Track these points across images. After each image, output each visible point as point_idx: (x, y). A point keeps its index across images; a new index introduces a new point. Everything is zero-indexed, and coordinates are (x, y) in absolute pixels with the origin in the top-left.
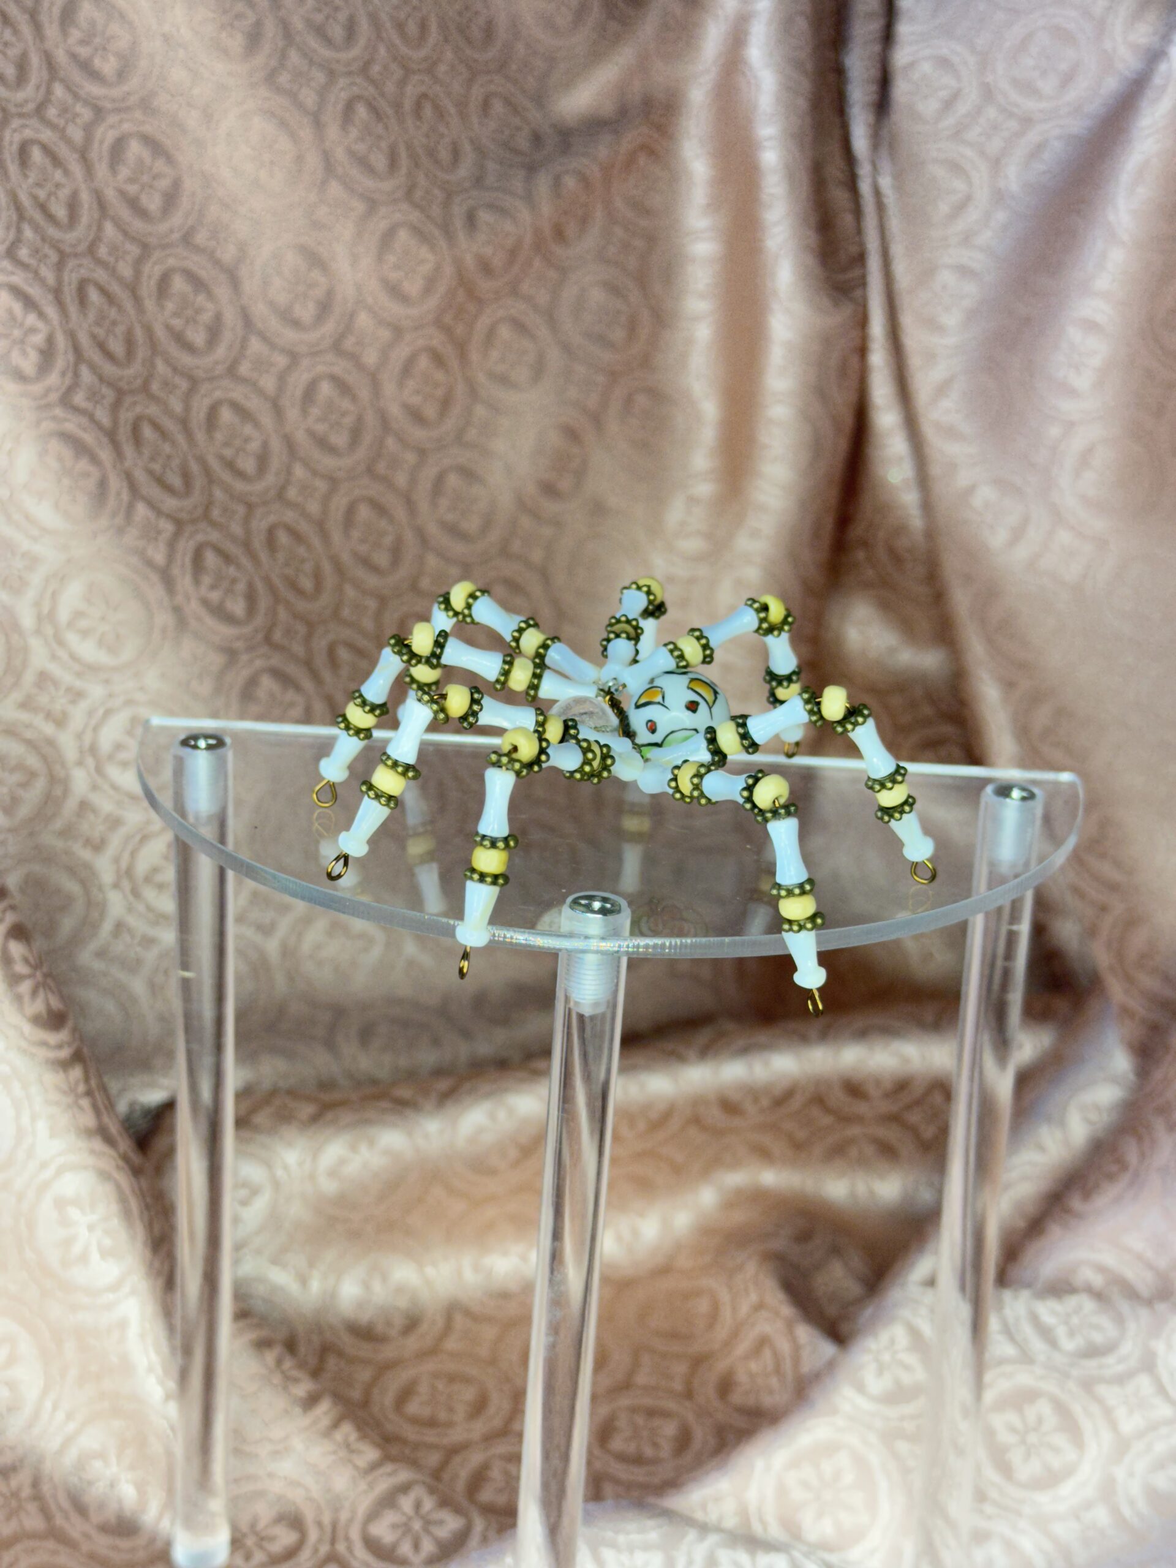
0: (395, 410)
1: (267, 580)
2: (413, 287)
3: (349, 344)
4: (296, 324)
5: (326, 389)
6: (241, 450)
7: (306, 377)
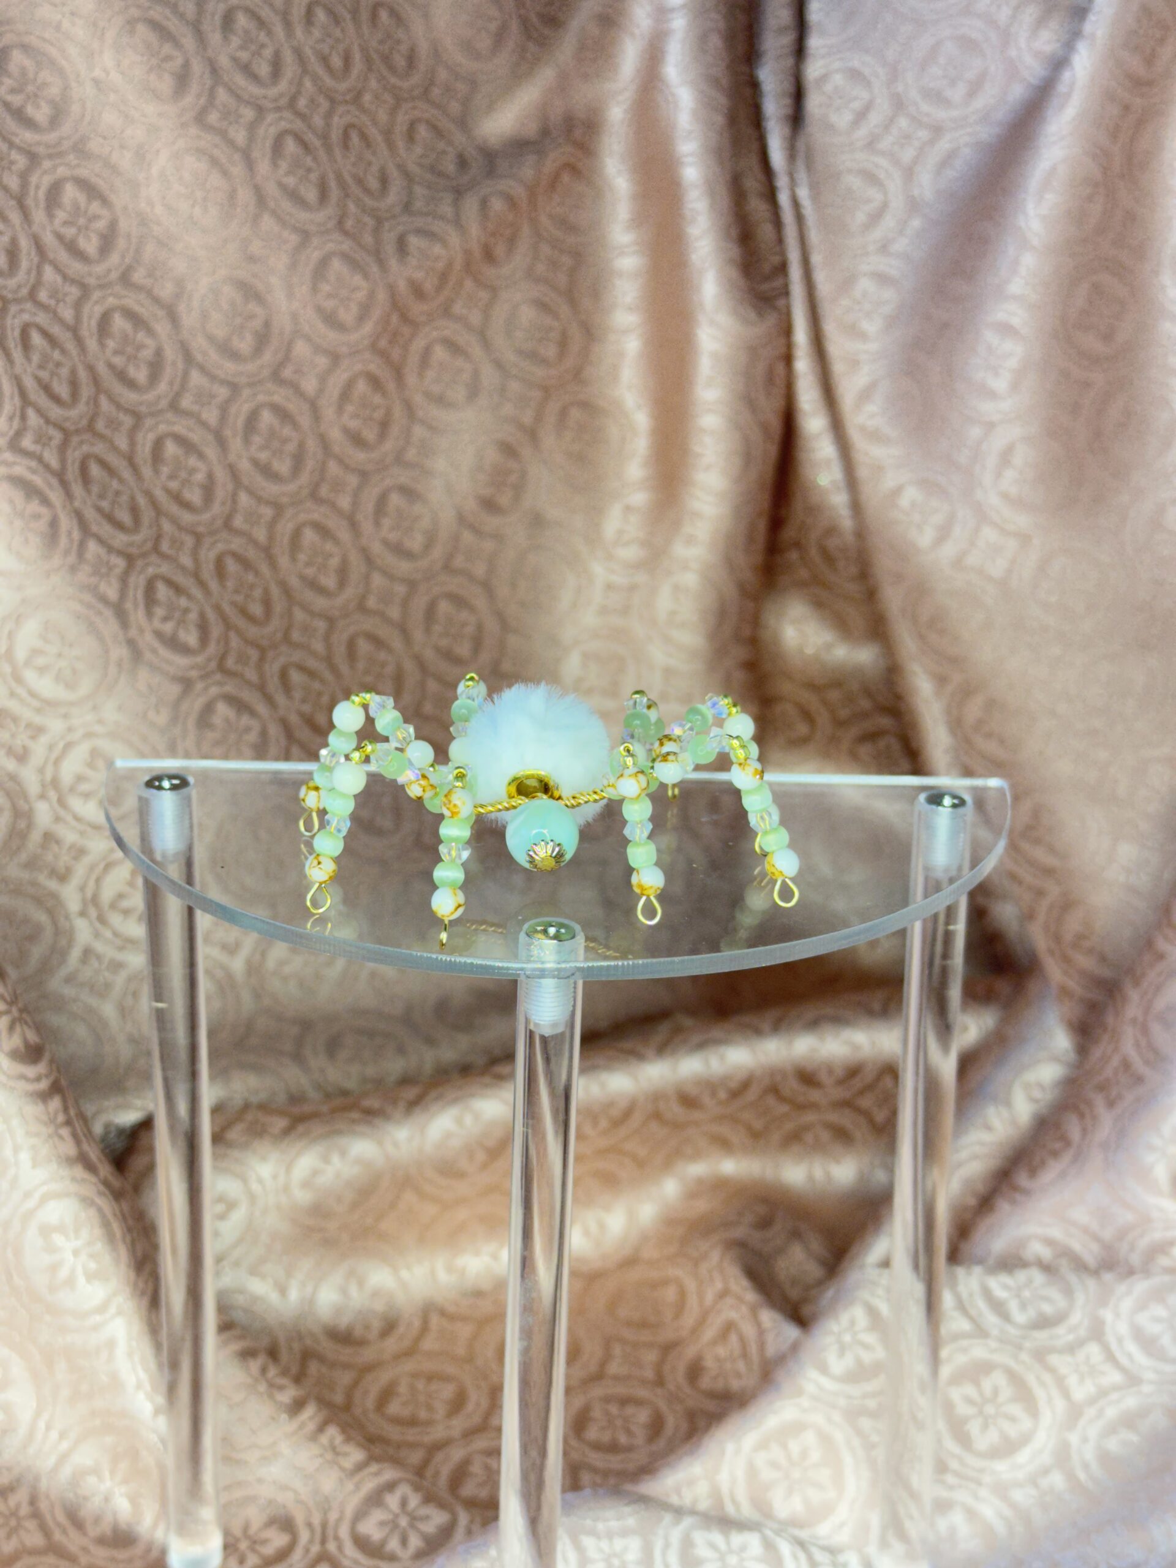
0: (335, 434)
1: (218, 608)
2: (348, 315)
3: (287, 373)
4: (234, 356)
5: (267, 417)
6: (186, 482)
7: (246, 408)
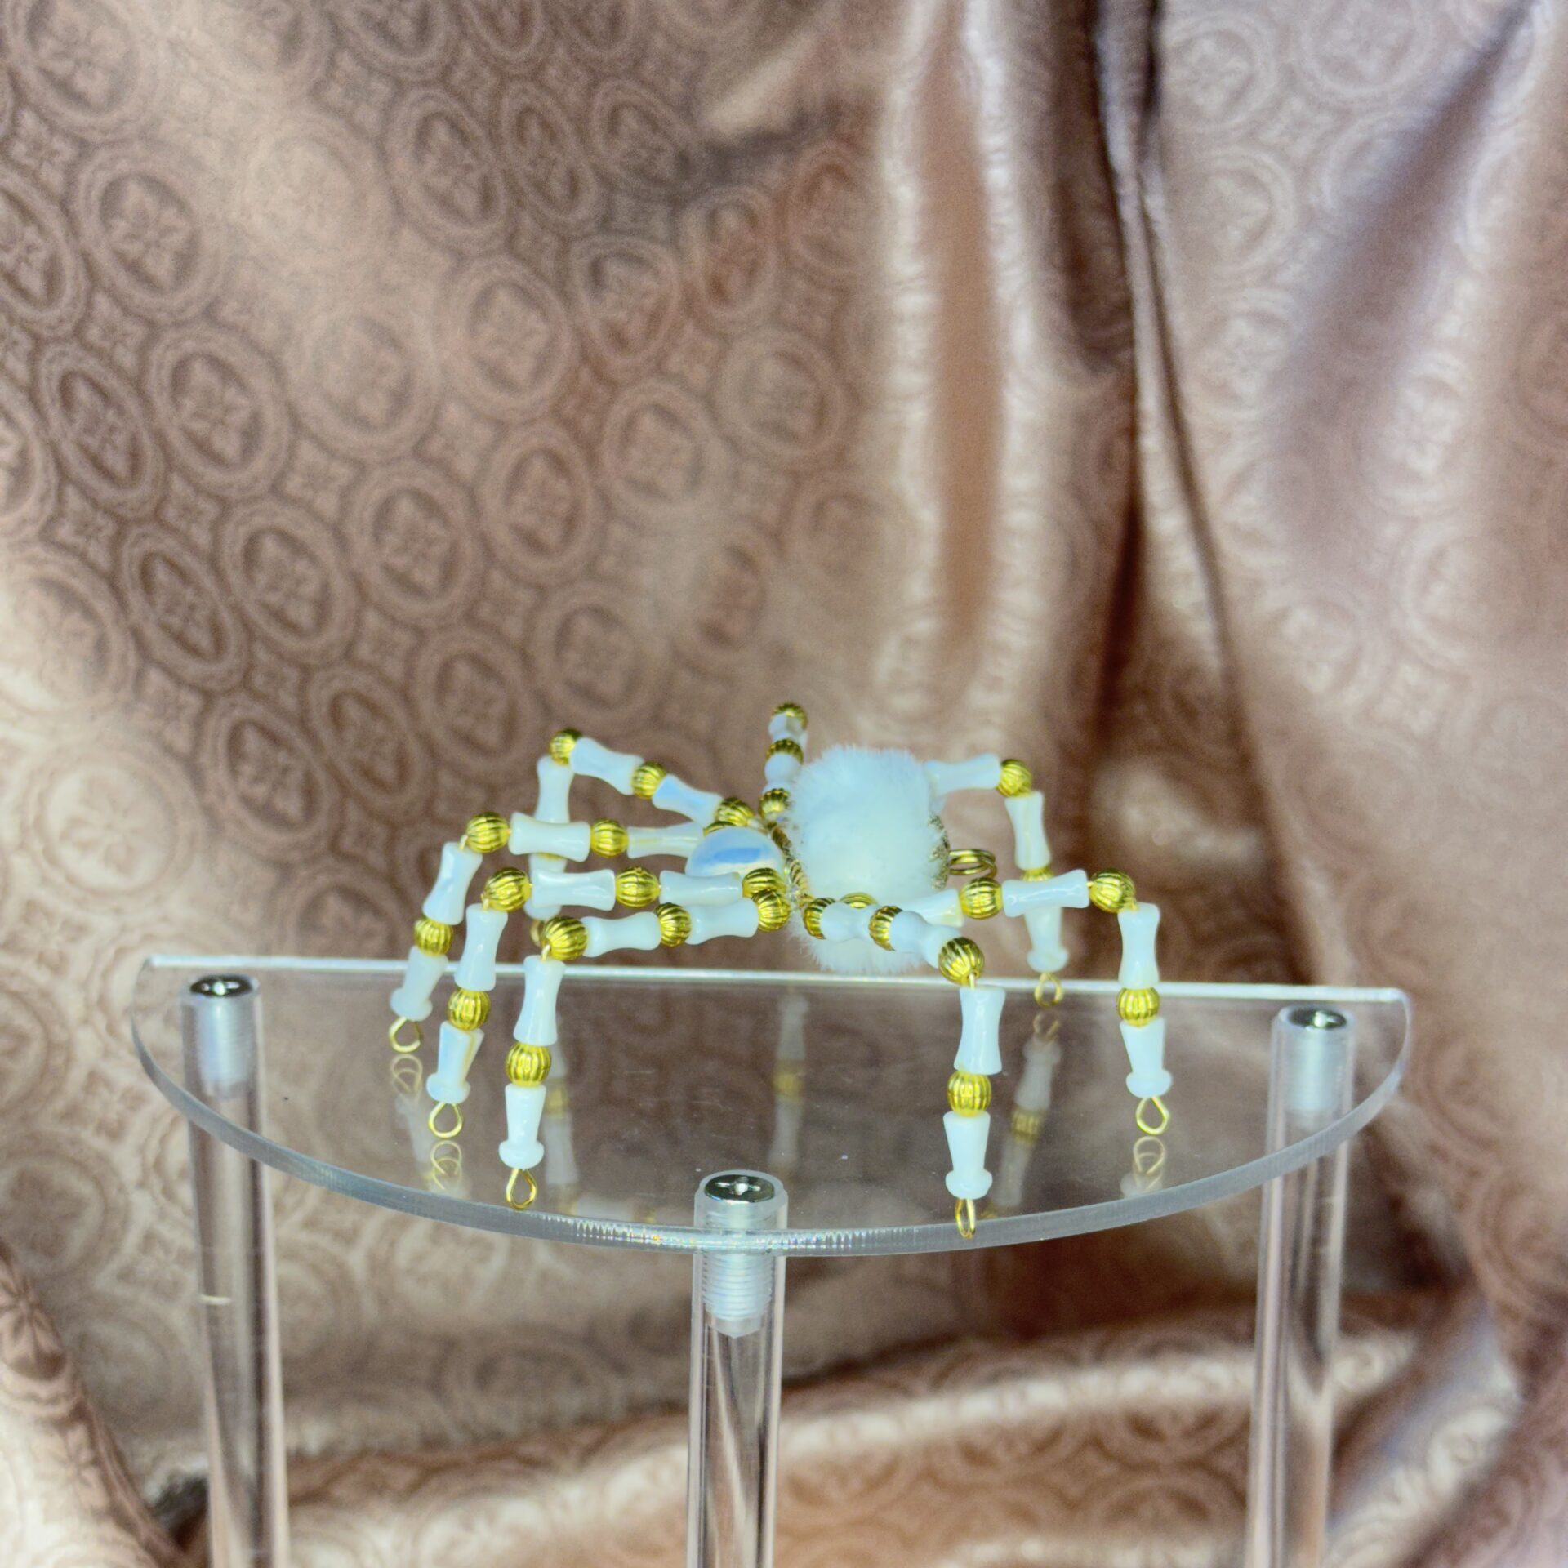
0: (502, 536)
1: (331, 769)
2: (520, 368)
3: (435, 447)
4: (363, 423)
5: (406, 509)
6: (292, 595)
7: (377, 494)
